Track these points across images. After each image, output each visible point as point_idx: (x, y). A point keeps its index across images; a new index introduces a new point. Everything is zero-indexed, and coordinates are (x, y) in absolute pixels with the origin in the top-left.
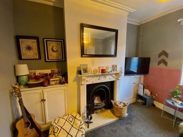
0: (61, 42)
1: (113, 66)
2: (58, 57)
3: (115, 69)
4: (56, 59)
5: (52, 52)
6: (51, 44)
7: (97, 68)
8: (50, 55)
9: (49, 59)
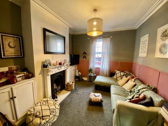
0: (19, 38)
1: (65, 60)
2: (15, 53)
3: (66, 62)
4: (14, 55)
5: (9, 48)
6: (7, 39)
7: (55, 62)
8: (6, 52)
9: (6, 55)
